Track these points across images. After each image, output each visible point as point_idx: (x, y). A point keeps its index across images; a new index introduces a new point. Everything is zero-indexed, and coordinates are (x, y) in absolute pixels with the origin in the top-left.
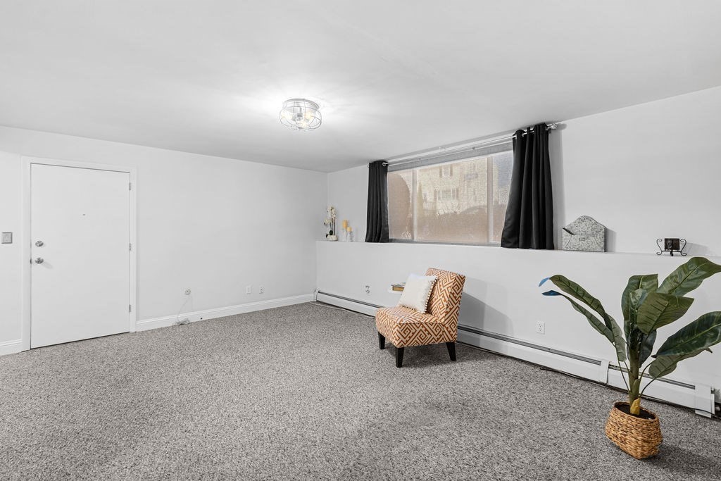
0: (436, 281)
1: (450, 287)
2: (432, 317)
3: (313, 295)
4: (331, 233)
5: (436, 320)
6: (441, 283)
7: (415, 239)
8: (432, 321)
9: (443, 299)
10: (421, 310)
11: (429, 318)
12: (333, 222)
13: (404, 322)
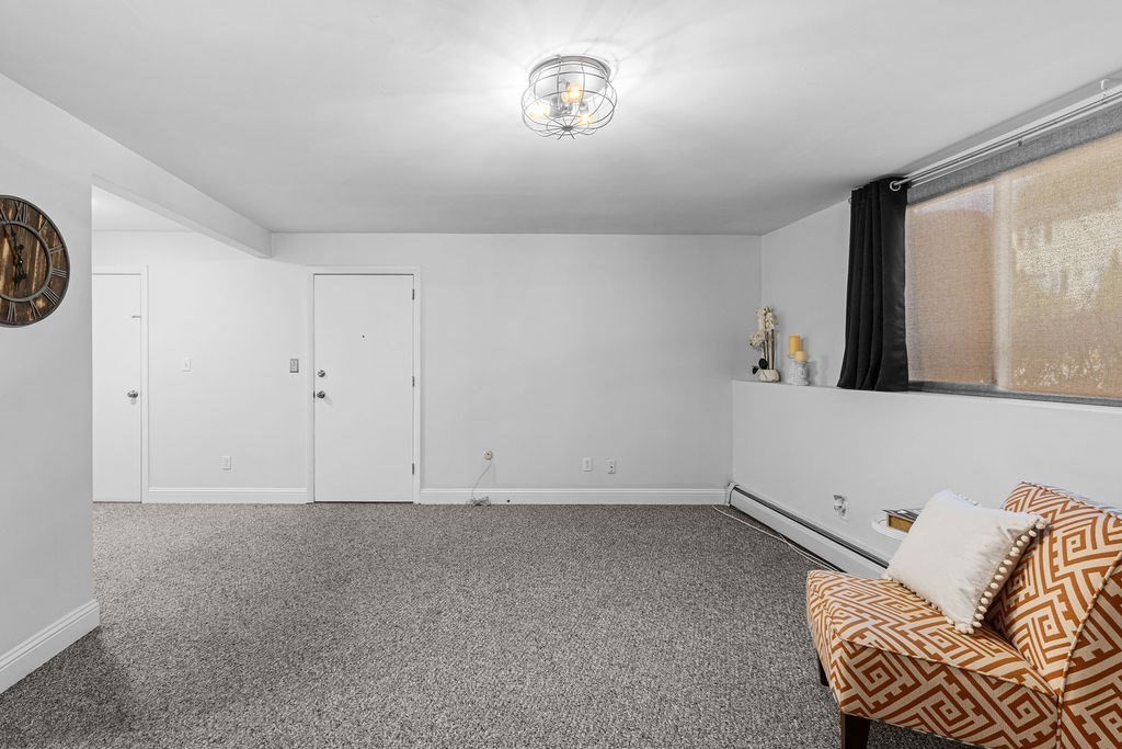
0: (1038, 536)
1: (1103, 570)
2: (1006, 654)
3: (723, 491)
4: (764, 364)
5: (1018, 674)
6: (1058, 547)
7: (1000, 387)
8: (999, 672)
9: (1061, 607)
10: (957, 617)
11: (989, 657)
12: (770, 341)
13: (870, 640)
